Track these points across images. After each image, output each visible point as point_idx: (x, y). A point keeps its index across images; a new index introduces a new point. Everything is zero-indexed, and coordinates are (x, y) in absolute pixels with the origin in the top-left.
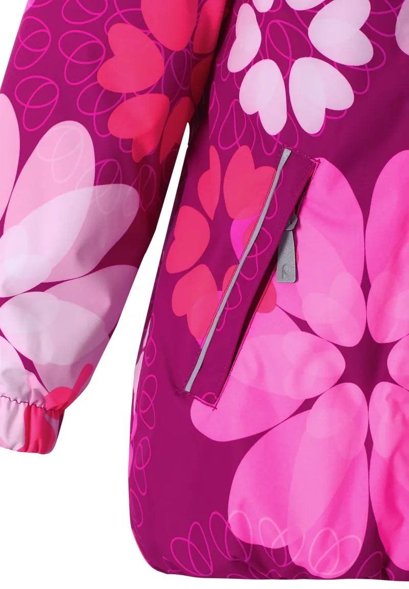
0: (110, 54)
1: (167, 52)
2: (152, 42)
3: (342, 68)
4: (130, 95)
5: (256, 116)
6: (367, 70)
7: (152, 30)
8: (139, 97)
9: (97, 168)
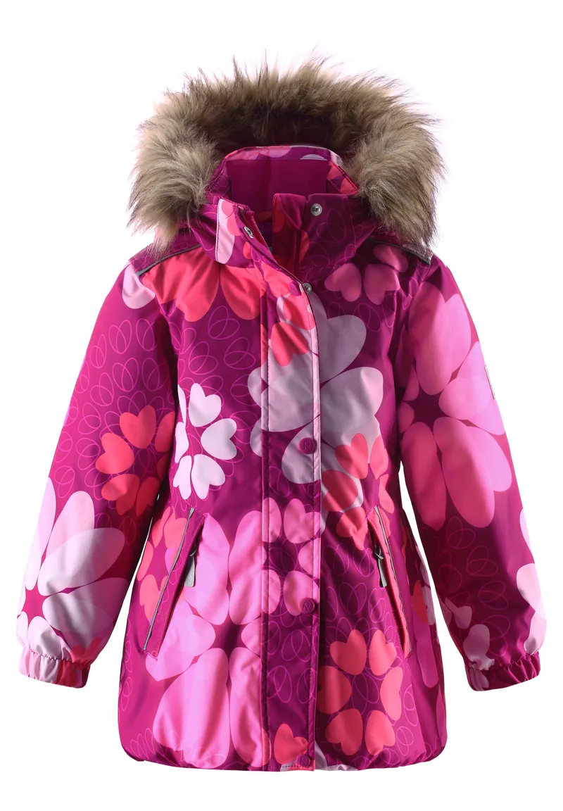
0: (103, 452)
1: (135, 449)
2: (127, 444)
3: (218, 461)
4: (115, 475)
5: (178, 488)
6: (232, 462)
7: (126, 437)
8: (120, 476)
9: (96, 518)
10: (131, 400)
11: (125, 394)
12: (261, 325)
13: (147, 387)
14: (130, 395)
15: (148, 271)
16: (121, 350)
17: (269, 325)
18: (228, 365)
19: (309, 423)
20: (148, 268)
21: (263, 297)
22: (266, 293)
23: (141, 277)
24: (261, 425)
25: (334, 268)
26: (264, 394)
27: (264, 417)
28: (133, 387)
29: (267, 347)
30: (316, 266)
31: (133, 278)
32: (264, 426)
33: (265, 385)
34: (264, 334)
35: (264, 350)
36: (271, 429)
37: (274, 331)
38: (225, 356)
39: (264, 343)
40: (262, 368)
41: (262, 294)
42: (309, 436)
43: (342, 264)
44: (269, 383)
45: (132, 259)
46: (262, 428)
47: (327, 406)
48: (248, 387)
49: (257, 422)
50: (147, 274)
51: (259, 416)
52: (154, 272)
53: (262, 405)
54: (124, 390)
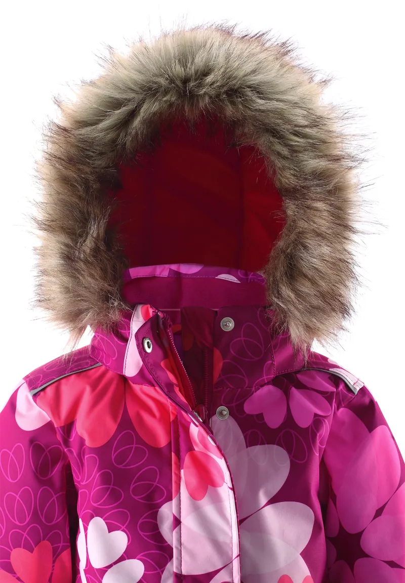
10: (25, 534)
11: (19, 527)
12: (173, 453)
13: (43, 520)
14: (23, 529)
15: (44, 389)
16: (14, 478)
17: (182, 454)
18: (136, 498)
19: (227, 565)
20: (43, 387)
21: (173, 421)
22: (177, 416)
23: (35, 396)
24: (172, 567)
25: (253, 389)
26: (177, 532)
27: (177, 558)
28: (28, 520)
29: (179, 478)
30: (231, 386)
31: (27, 397)
32: (177, 568)
33: (177, 522)
34: (176, 464)
35: (176, 482)
36: (184, 572)
37: (187, 460)
38: (131, 488)
39: (175, 473)
40: (174, 501)
41: (172, 418)
42: (228, 579)
43: (262, 386)
44: (182, 520)
45: (26, 378)
46: (175, 570)
47: (247, 545)
48: (158, 523)
49: (169, 565)
50: (42, 393)
51: (171, 557)
52: (50, 391)
53: (174, 544)
54: (17, 523)
